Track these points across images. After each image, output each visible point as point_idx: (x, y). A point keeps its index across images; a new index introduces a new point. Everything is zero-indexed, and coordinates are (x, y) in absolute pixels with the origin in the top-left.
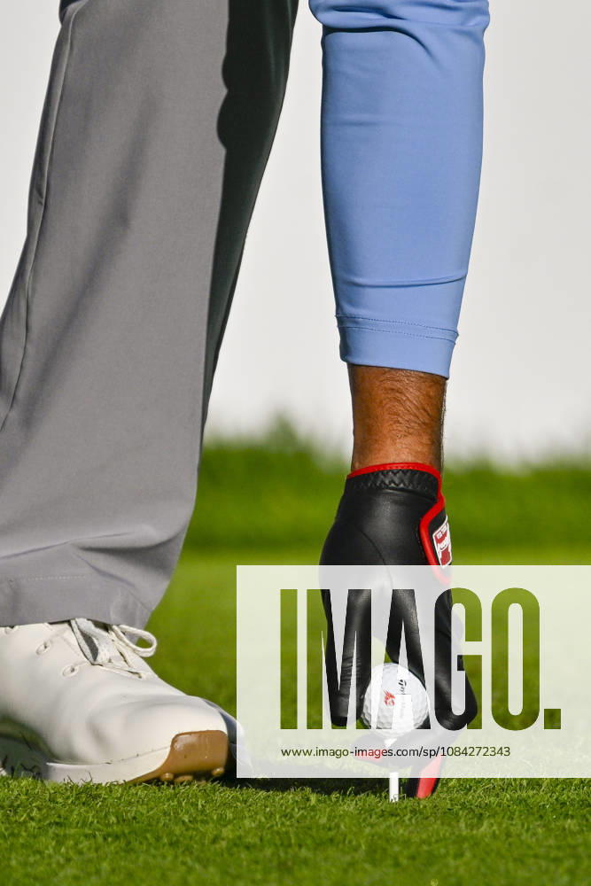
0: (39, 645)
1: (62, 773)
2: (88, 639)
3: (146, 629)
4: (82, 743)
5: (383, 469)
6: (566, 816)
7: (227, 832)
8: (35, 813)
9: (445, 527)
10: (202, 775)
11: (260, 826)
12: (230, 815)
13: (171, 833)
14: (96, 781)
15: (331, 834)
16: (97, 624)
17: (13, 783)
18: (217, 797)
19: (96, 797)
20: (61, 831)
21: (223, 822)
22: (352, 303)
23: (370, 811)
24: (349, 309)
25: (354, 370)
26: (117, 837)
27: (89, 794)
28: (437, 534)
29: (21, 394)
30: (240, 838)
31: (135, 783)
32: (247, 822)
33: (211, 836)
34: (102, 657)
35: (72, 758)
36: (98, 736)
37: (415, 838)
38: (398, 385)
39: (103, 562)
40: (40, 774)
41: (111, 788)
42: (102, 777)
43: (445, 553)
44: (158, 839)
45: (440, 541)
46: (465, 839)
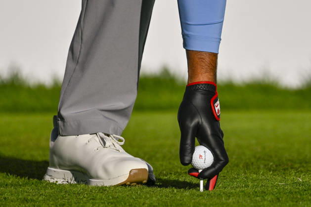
0: (87, 141)
1: (94, 182)
2: (102, 139)
3: (121, 136)
4: (101, 173)
5: (199, 83)
6: (257, 196)
7: (147, 201)
8: (85, 195)
9: (218, 102)
10: (139, 183)
11: (158, 200)
12: (148, 196)
13: (129, 202)
14: (105, 185)
15: (181, 202)
16: (105, 134)
17: (78, 186)
18: (144, 190)
19: (105, 190)
20: (94, 201)
21: (146, 198)
22: (187, 30)
23: (194, 195)
24: (186, 32)
25: (188, 52)
26: (112, 203)
27: (103, 189)
28: (216, 104)
29: (80, 60)
30: (152, 203)
31: (118, 185)
32: (154, 198)
33: (142, 203)
34: (107, 145)
35: (97, 178)
36: (106, 171)
37: (208, 203)
38: (202, 57)
39: (107, 114)
40: (87, 183)
41: (110, 187)
42: (107, 184)
43: (218, 110)
44: (125, 204)
45: (217, 107)
46: (224, 204)
